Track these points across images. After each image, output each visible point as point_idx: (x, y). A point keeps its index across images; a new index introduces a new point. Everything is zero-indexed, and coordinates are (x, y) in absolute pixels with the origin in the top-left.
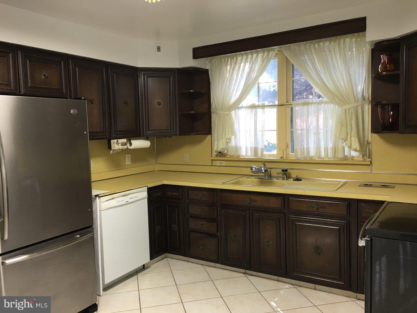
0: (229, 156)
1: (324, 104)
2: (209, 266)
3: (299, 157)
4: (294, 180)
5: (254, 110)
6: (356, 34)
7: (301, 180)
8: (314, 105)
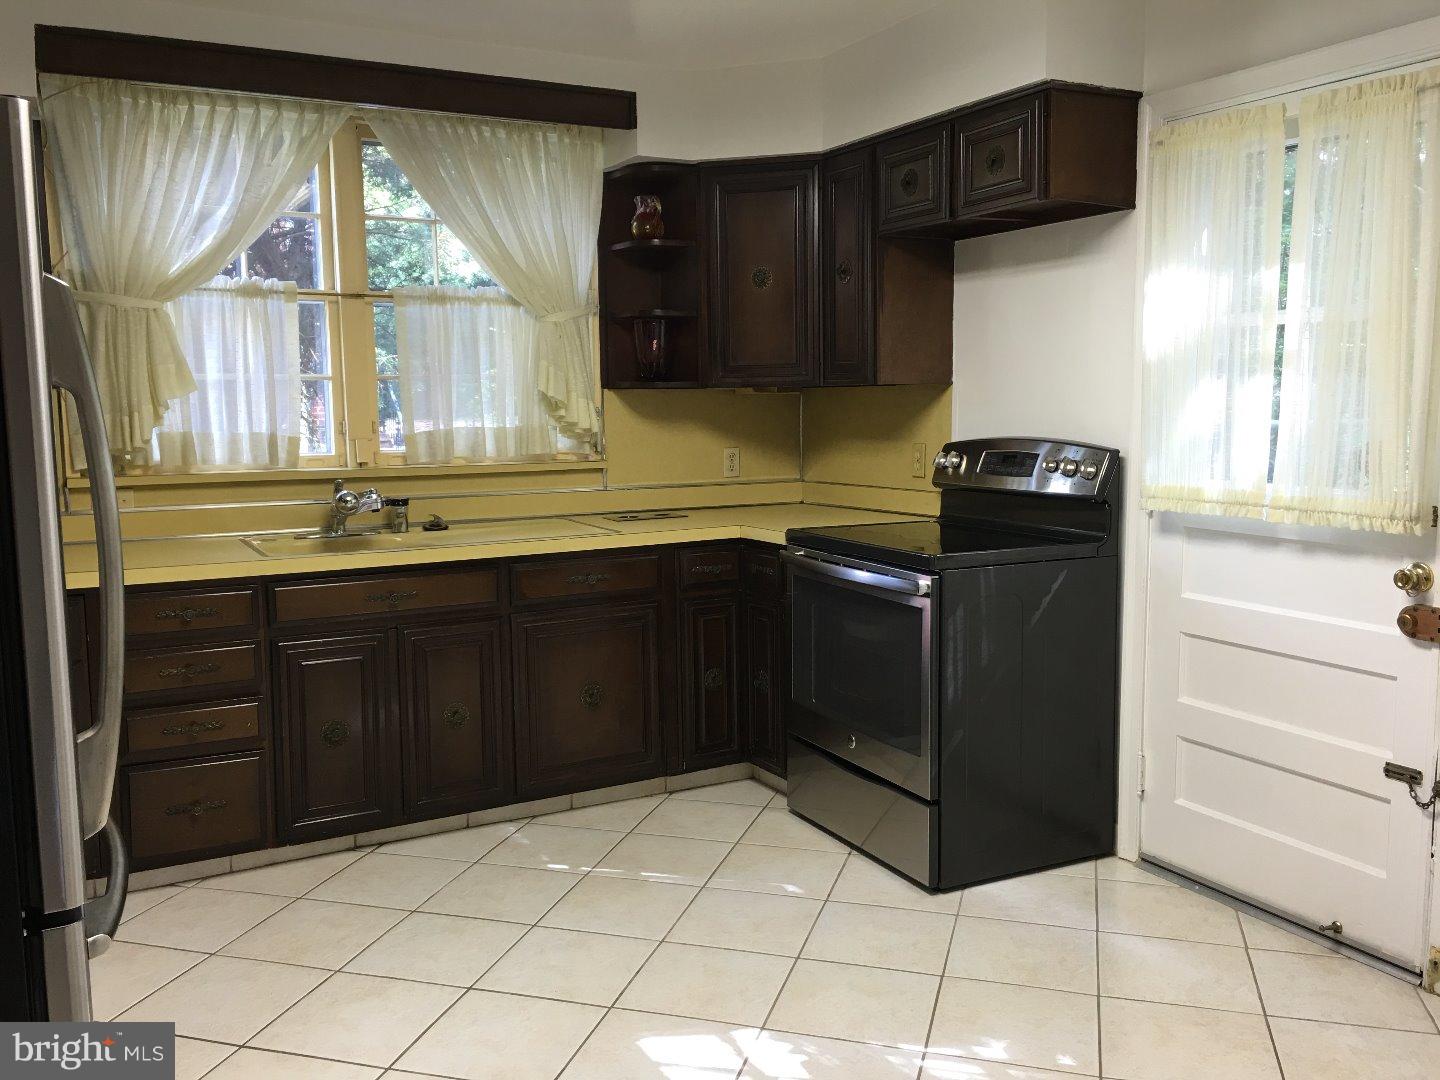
0: (138, 472)
1: (489, 304)
2: (204, 879)
3: (421, 461)
4: (426, 529)
5: (258, 301)
6: (575, 128)
7: (446, 528)
8: (460, 304)
